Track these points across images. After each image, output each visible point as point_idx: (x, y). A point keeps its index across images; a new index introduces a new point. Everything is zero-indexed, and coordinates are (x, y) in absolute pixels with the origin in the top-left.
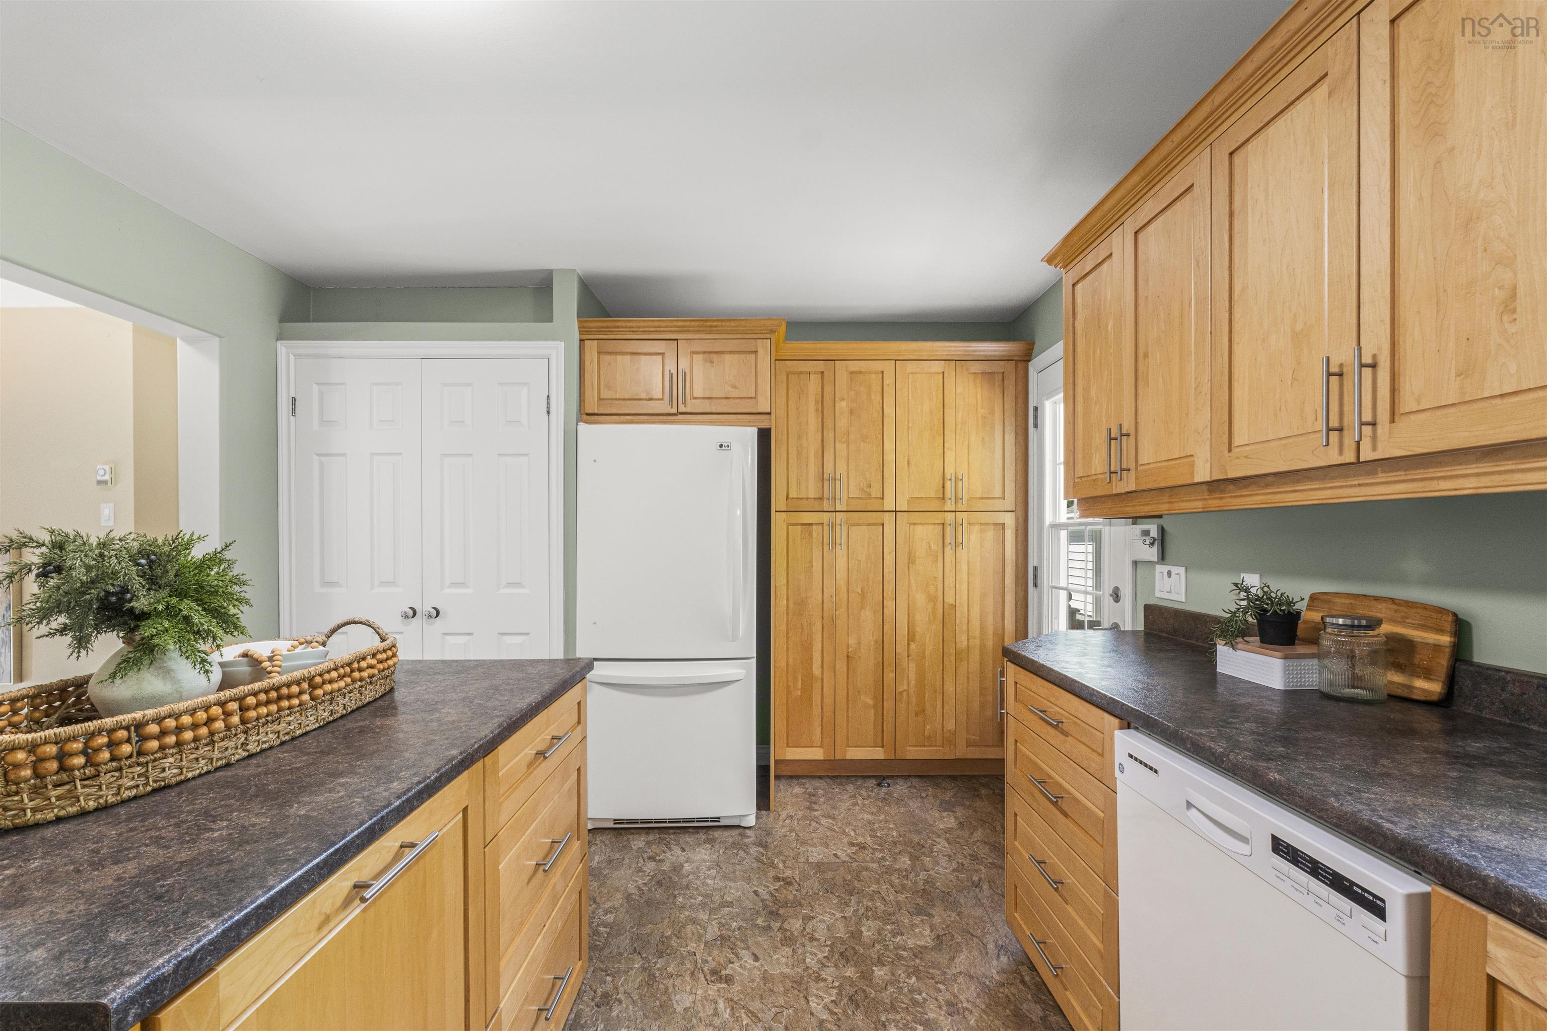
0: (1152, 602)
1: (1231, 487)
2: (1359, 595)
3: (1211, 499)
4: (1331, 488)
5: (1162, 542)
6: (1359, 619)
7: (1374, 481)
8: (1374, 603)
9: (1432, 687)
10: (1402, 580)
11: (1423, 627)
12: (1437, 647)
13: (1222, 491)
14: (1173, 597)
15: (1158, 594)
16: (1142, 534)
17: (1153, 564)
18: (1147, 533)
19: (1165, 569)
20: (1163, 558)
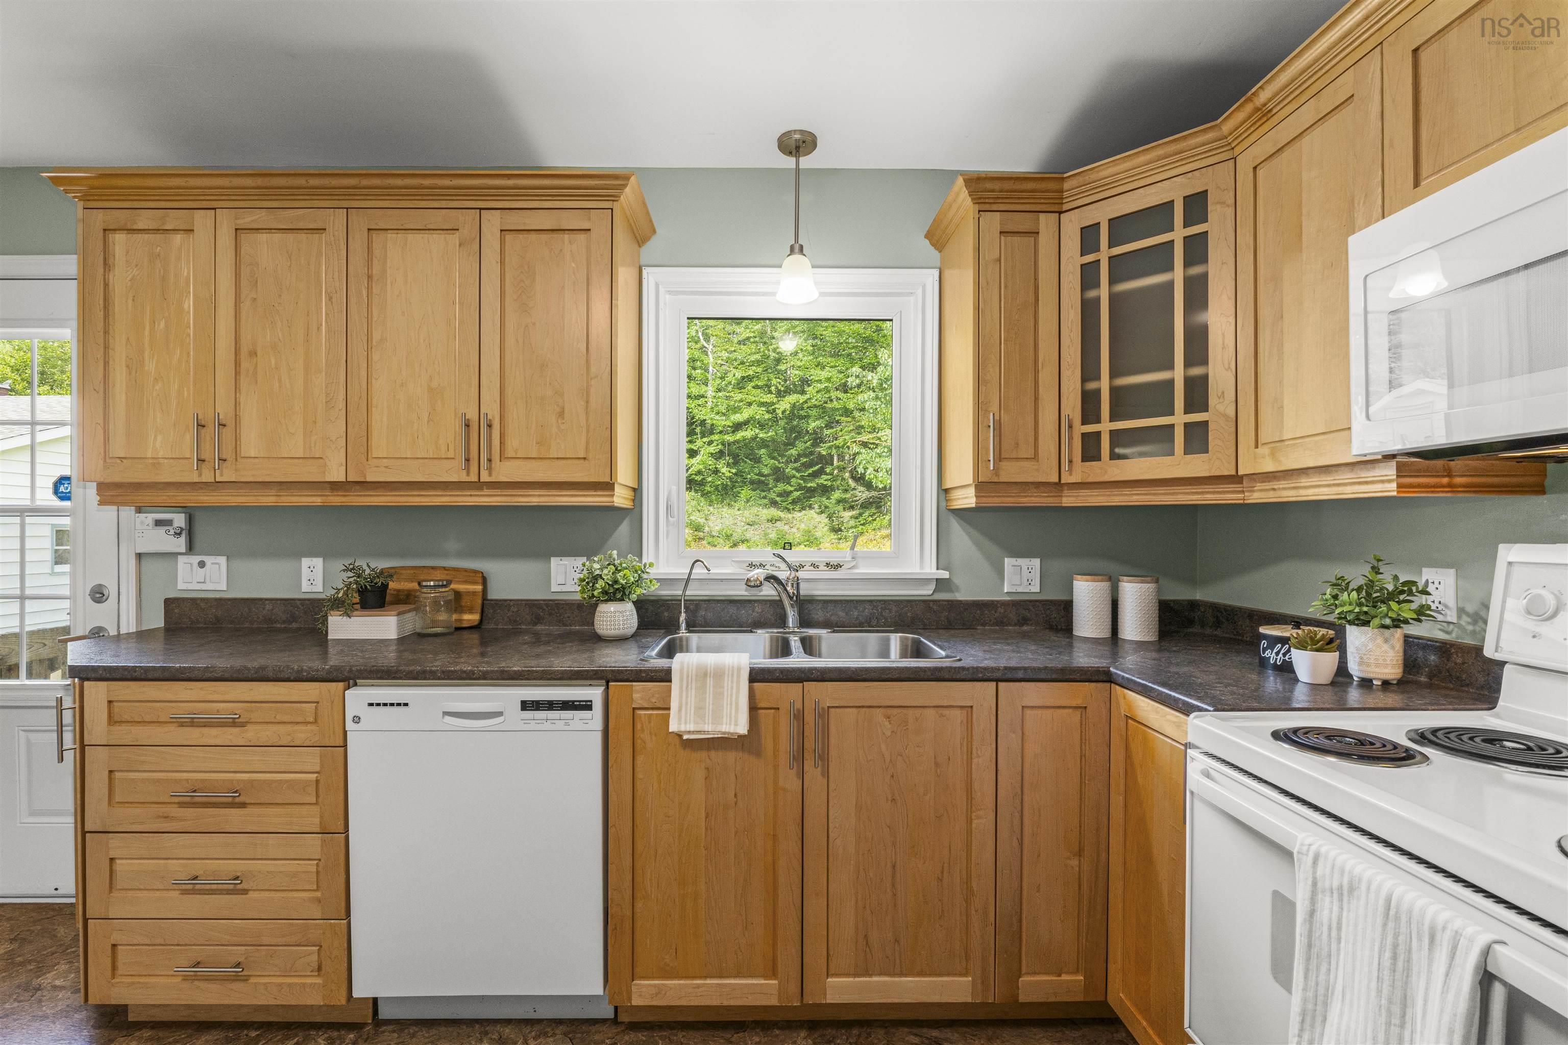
0: (172, 595)
1: (358, 487)
2: (420, 567)
3: (332, 496)
4: (450, 495)
5: (190, 532)
6: (442, 581)
7: (479, 493)
8: (432, 571)
9: (471, 618)
10: (446, 555)
11: (466, 582)
12: (474, 593)
13: (347, 491)
14: (209, 586)
15: (181, 586)
16: (159, 523)
17: (174, 555)
18: (169, 523)
19: (195, 559)
20: (191, 548)
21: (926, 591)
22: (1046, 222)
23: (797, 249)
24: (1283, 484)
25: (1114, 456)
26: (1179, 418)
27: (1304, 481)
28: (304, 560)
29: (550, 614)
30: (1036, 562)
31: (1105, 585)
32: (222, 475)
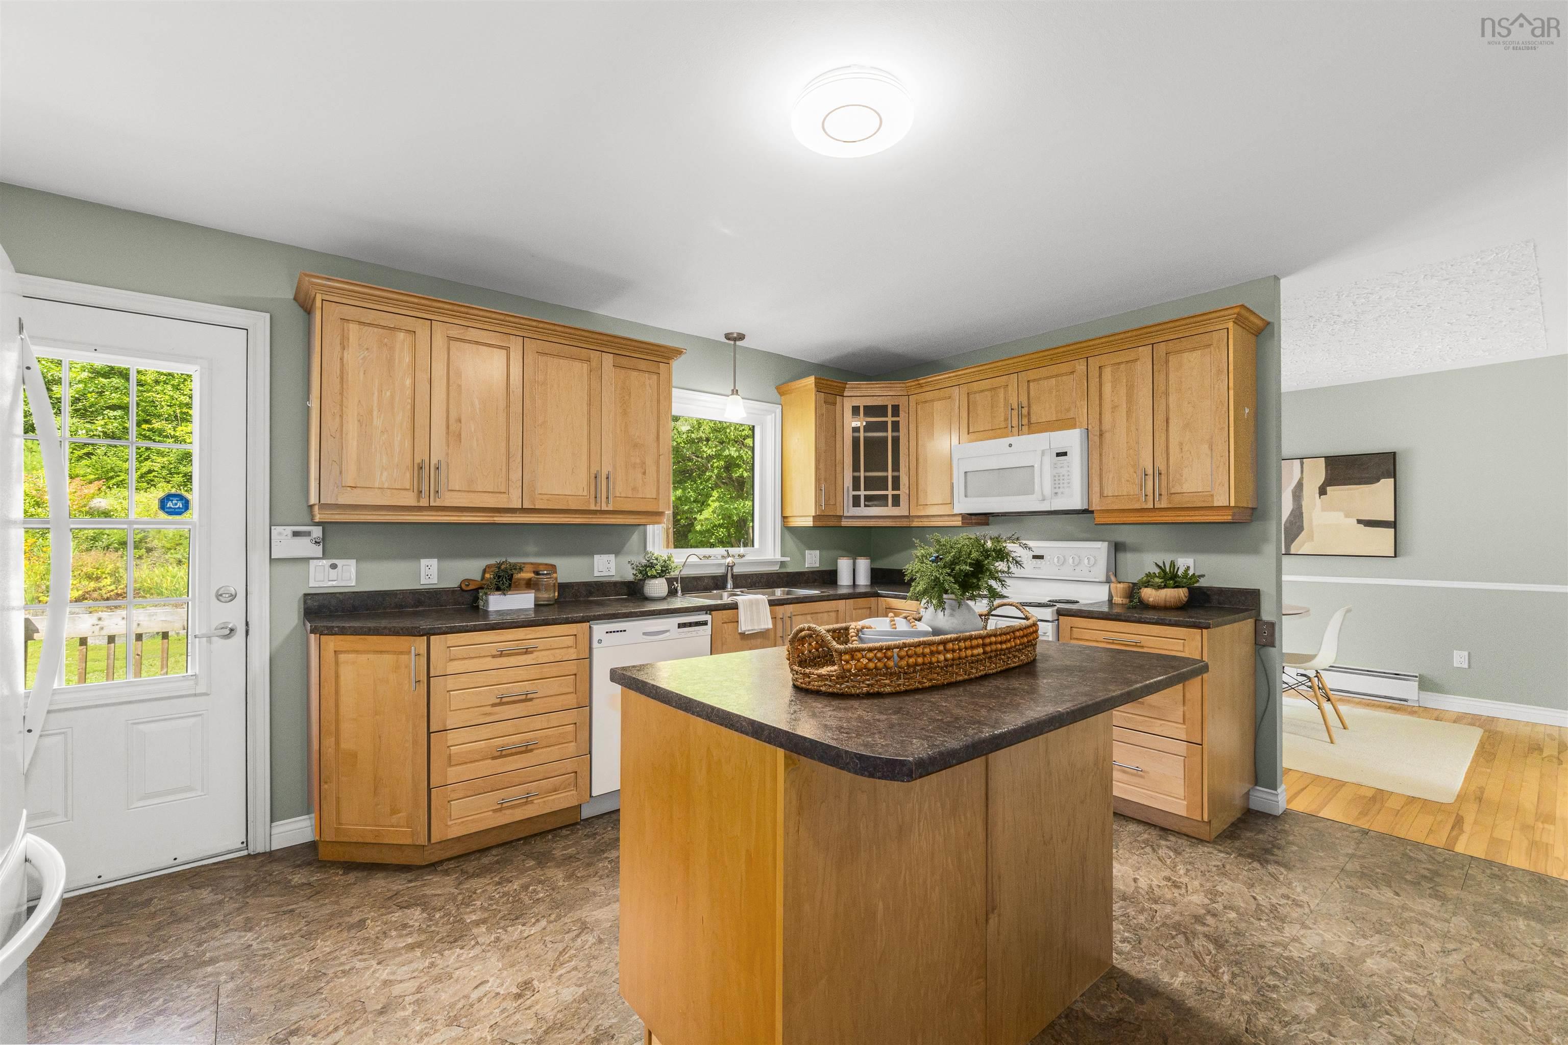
14: (339, 583)
15: (315, 584)
16: (296, 534)
17: (307, 560)
18: (308, 534)
19: (326, 563)
20: (325, 556)
21: (776, 568)
22: (838, 398)
23: (735, 392)
24: (925, 520)
25: (866, 506)
26: (890, 492)
27: (933, 519)
28: (422, 561)
29: (598, 590)
30: (818, 552)
31: (851, 561)
32: (435, 501)
